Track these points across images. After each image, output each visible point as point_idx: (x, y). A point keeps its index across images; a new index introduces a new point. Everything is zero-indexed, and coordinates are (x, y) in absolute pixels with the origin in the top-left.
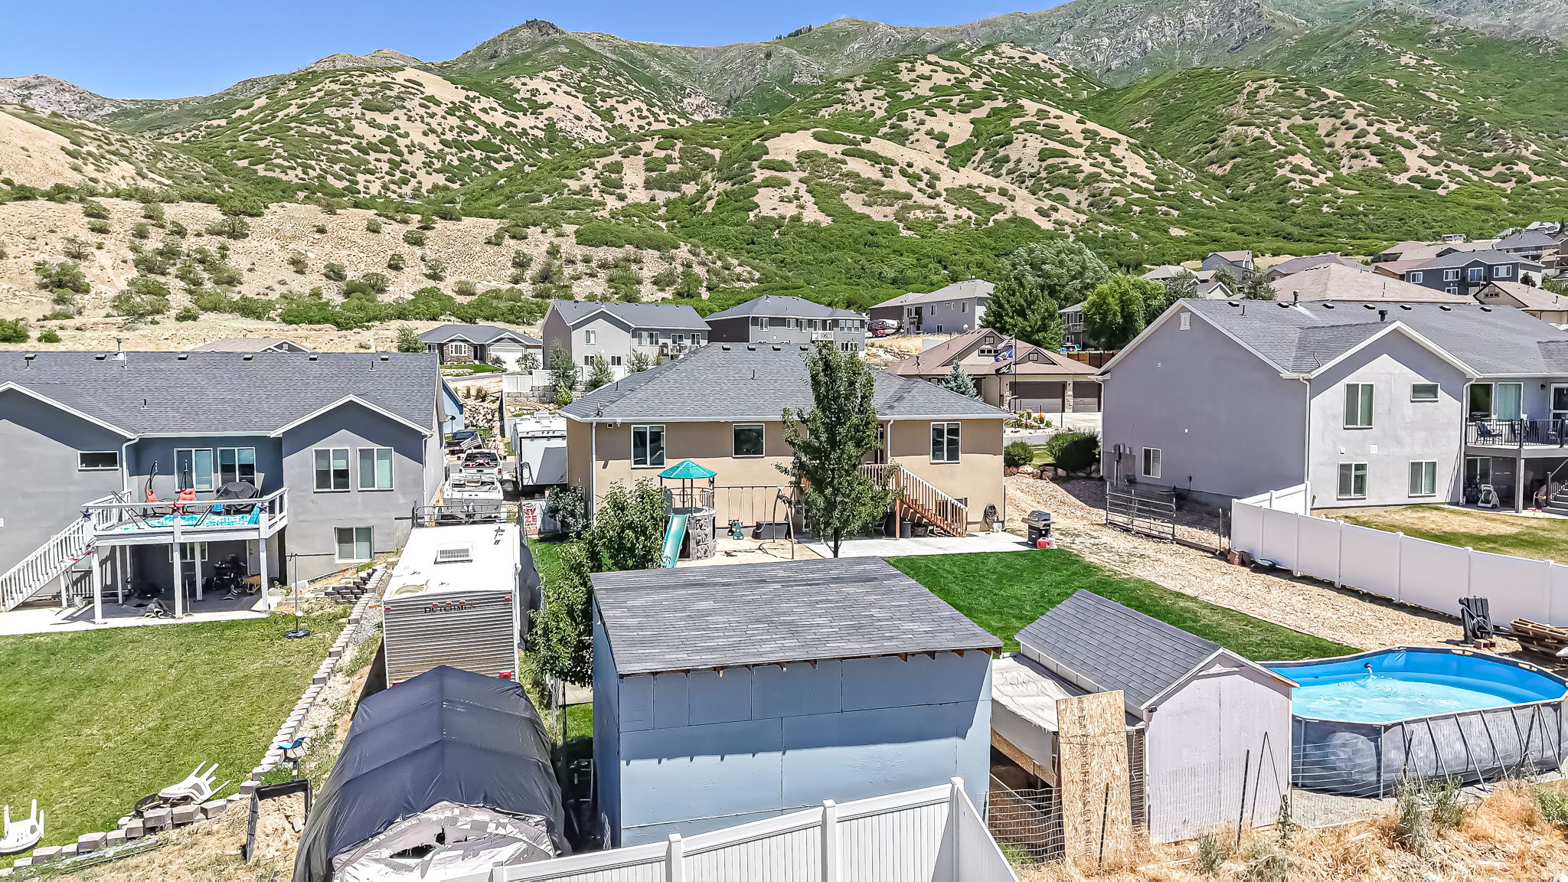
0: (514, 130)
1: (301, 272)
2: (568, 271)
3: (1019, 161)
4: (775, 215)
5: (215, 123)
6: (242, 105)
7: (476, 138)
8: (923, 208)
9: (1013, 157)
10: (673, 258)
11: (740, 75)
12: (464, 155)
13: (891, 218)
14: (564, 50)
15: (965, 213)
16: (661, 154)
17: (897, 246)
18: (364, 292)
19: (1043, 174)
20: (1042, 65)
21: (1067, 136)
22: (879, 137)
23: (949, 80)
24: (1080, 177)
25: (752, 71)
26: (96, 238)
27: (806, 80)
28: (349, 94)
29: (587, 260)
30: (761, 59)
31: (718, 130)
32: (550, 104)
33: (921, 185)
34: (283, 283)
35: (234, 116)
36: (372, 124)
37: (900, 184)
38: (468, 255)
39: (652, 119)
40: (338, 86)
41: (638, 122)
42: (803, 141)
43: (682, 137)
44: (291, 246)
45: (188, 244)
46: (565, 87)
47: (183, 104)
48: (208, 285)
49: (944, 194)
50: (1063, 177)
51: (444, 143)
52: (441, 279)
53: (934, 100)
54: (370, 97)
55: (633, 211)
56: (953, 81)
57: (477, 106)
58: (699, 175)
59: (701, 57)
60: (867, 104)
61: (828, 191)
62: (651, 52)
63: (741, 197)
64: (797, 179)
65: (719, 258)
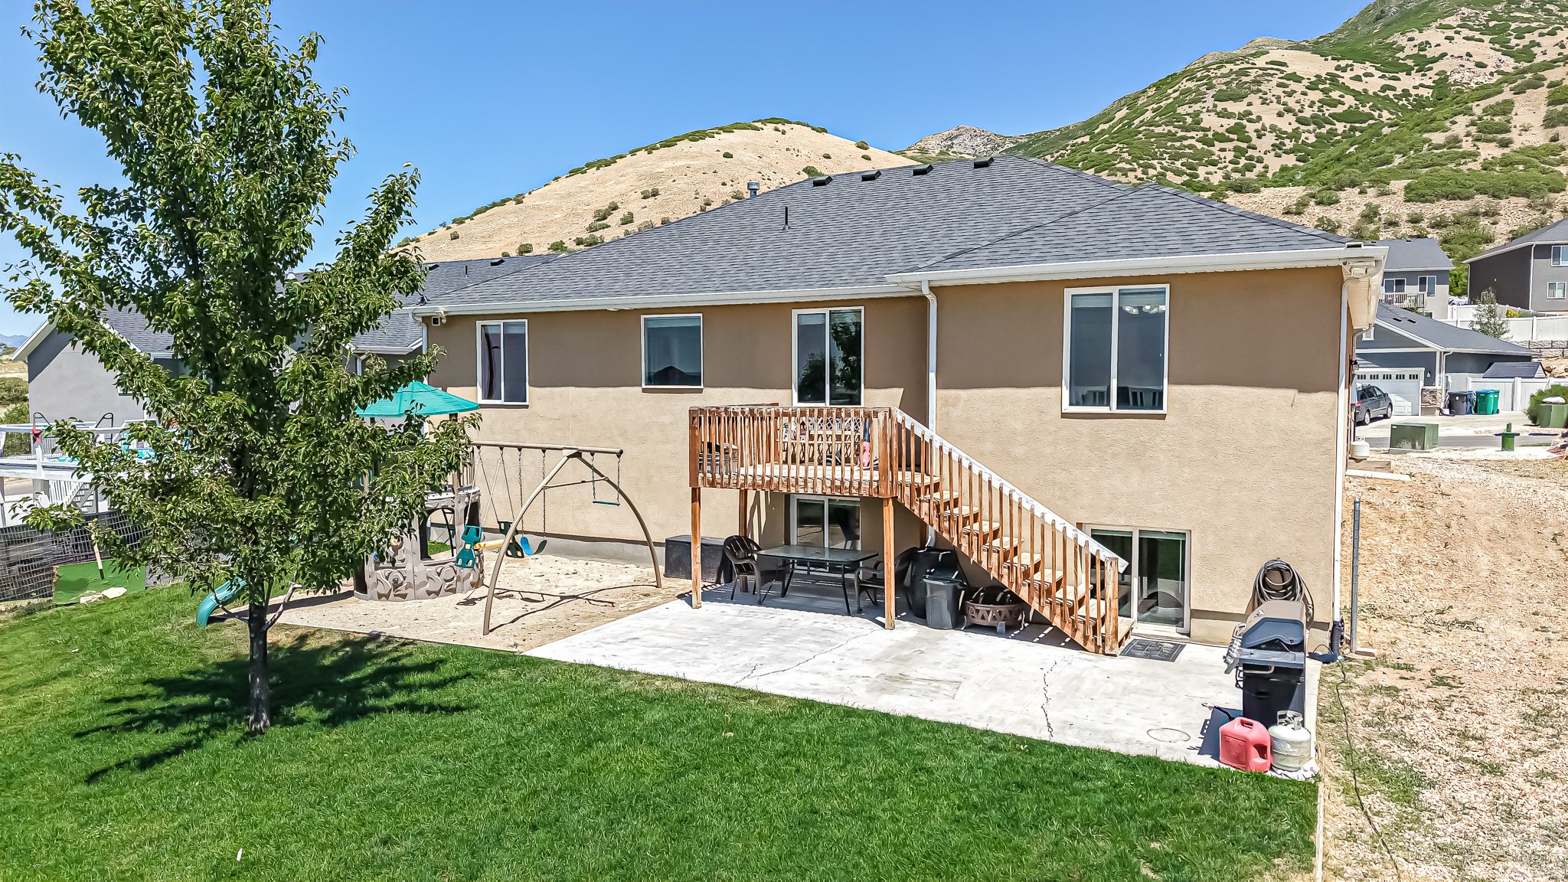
0: (1390, 94)
2: (1385, 236)
5: (1079, 141)
6: (1104, 121)
7: (1340, 109)
12: (1324, 131)
28: (1203, 89)
29: (1415, 220)
32: (1444, 55)
35: (1096, 132)
36: (1224, 114)
40: (1194, 83)
46: (1465, 32)
51: (1301, 121)
54: (1224, 87)
55: (1519, 157)
57: (1348, 75)
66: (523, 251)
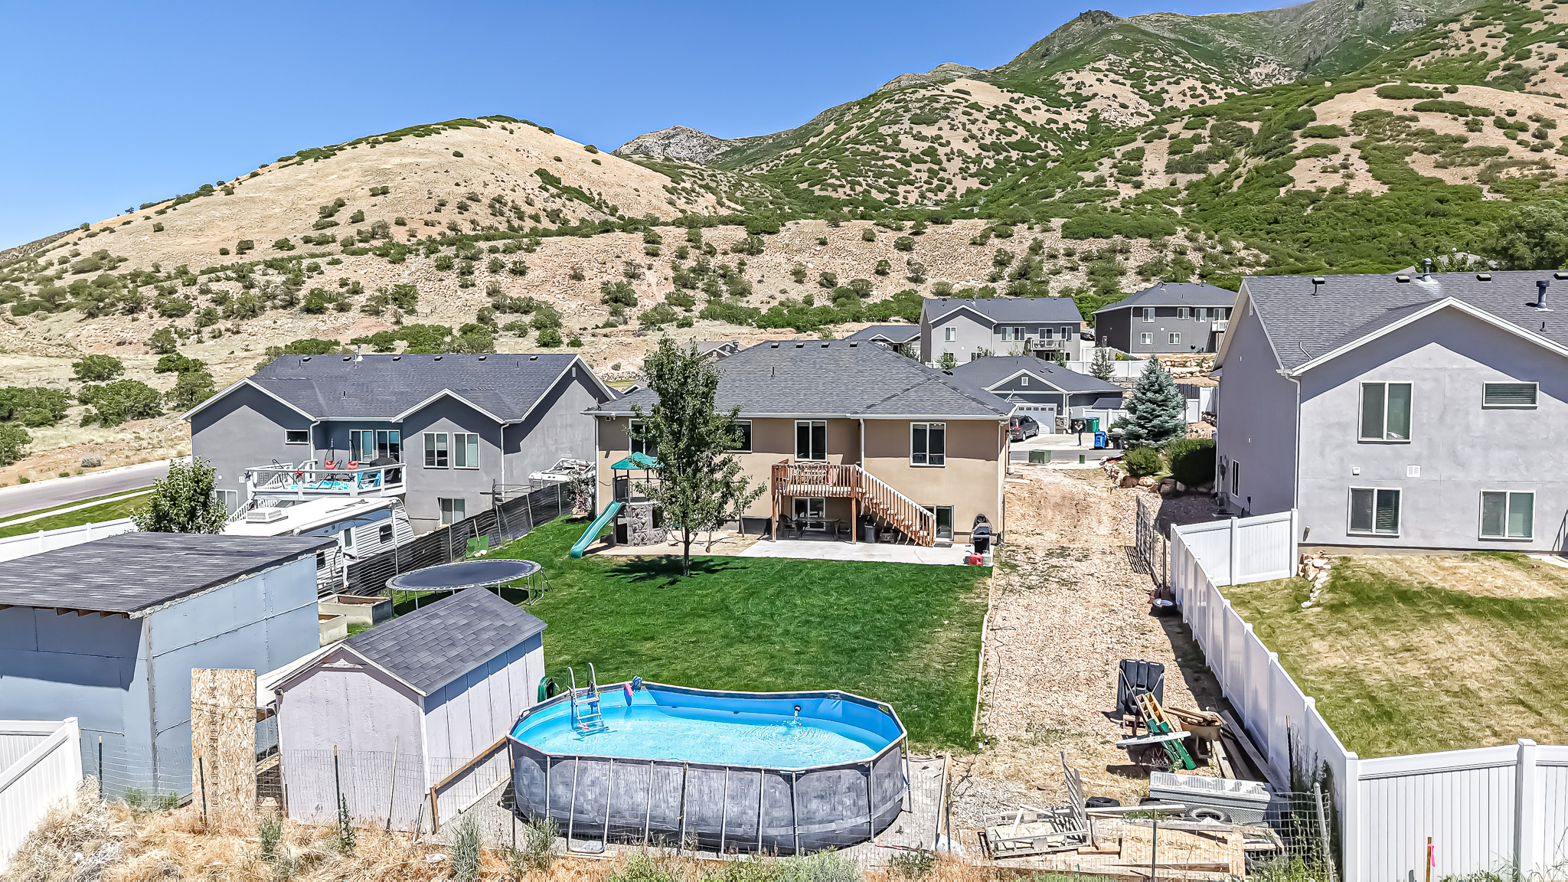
0: (1054, 126)
1: (800, 282)
2: (1047, 267)
4: (1312, 188)
5: (792, 152)
6: (815, 133)
7: (1014, 139)
8: (1522, 164)
10: (1165, 246)
11: (1324, 33)
12: (1001, 157)
13: (1473, 180)
14: (1117, 37)
16: (1190, 134)
17: (1472, 214)
18: (848, 298)
22: (1487, 84)
25: (1338, 26)
26: (649, 260)
27: (1408, 26)
28: (901, 111)
29: (1069, 254)
30: (1350, 11)
31: (1263, 100)
32: (1096, 95)
33: (1522, 136)
34: (783, 292)
35: (807, 144)
36: (919, 137)
37: (1493, 137)
38: (952, 257)
39: (1206, 97)
40: (893, 105)
41: (1190, 101)
42: (1366, 100)
43: (1215, 114)
44: (796, 259)
45: (714, 262)
46: (1112, 76)
47: (776, 137)
48: (726, 297)
49: (1559, 144)
51: (983, 147)
52: (922, 281)
54: (919, 112)
55: (1149, 198)
57: (1020, 107)
58: (1231, 153)
59: (1277, 20)
60: (1477, 45)
61: (1389, 155)
62: (1217, 23)
63: (1274, 172)
64: (1349, 144)
65: (1220, 242)
66: (245, 247)
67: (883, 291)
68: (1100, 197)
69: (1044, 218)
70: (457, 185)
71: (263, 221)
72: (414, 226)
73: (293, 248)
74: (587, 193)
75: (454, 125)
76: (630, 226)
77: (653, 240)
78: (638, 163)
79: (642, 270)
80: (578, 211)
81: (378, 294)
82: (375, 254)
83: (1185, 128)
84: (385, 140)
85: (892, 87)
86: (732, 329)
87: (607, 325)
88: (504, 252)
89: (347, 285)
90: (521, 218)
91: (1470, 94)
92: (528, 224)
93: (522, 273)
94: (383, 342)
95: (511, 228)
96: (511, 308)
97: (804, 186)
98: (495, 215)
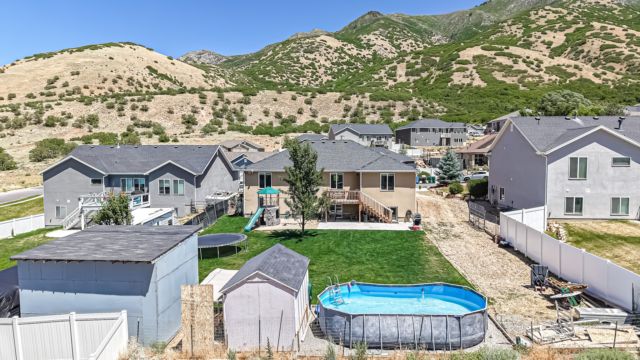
0: (360, 56)
1: (267, 116)
2: (365, 112)
3: (589, 51)
4: (460, 83)
5: (255, 62)
6: (264, 55)
7: (344, 60)
8: (533, 76)
9: (586, 50)
10: (409, 104)
11: (457, 25)
13: (516, 82)
14: (382, 22)
15: (554, 77)
16: (413, 61)
17: (517, 94)
18: (287, 123)
19: (602, 57)
20: (607, 5)
21: (617, 38)
22: (517, 46)
23: (555, 17)
24: (622, 57)
25: (463, 22)
26: (202, 106)
27: (488, 23)
28: (299, 47)
29: (373, 107)
30: (467, 17)
31: (440, 49)
32: (375, 44)
33: (532, 66)
34: (260, 120)
36: (307, 58)
37: (522, 66)
38: (327, 107)
39: (416, 47)
40: (296, 45)
41: (411, 48)
42: (477, 51)
43: (422, 53)
44: (264, 106)
45: (230, 107)
46: (381, 37)
47: (247, 56)
48: (236, 121)
49: (545, 69)
50: (613, 58)
52: (316, 117)
53: (546, 27)
54: (307, 48)
55: (399, 85)
56: (557, 17)
57: (346, 48)
58: (429, 69)
59: (440, 19)
60: (513, 31)
61: (486, 72)
62: (419, 19)
63: (446, 77)
64: (472, 67)
65: (429, 103)
66: (11, 97)
67: (301, 121)
68: (381, 85)
69: (362, 93)
70: (112, 71)
71: (20, 85)
72: (93, 89)
73: (35, 97)
74: (170, 77)
75: (108, 45)
76: (193, 91)
77: (203, 97)
78: (190, 64)
79: (199, 110)
80: (166, 84)
81: (80, 119)
82: (77, 101)
83: (412, 59)
84: (77, 51)
85: (294, 37)
86: (242, 135)
87: (185, 133)
88: (138, 101)
89: (65, 114)
90: (141, 87)
91: (513, 50)
92: (145, 89)
93: (146, 110)
94: (87, 140)
95: (137, 91)
96: (142, 125)
97: (261, 76)
98: (130, 85)
